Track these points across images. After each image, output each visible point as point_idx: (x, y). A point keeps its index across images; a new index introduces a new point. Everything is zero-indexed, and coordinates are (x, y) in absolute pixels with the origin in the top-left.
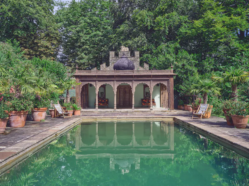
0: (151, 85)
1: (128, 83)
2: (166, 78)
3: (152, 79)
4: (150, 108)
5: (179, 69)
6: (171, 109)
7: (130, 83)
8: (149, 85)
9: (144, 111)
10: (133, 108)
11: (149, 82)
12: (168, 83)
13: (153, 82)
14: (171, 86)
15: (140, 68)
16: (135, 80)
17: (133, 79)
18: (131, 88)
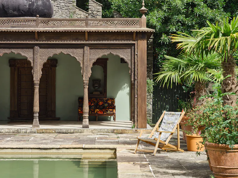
0: (85, 58)
1: (23, 54)
2: (127, 40)
3: (87, 42)
4: (82, 124)
5: (181, 17)
6: (139, 126)
7: (27, 54)
8: (79, 59)
9: (64, 131)
10: (34, 122)
11: (80, 51)
12: (133, 55)
13: (92, 51)
14: (139, 63)
15: (78, 11)
16: (42, 46)
17: (36, 42)
18: (32, 68)
